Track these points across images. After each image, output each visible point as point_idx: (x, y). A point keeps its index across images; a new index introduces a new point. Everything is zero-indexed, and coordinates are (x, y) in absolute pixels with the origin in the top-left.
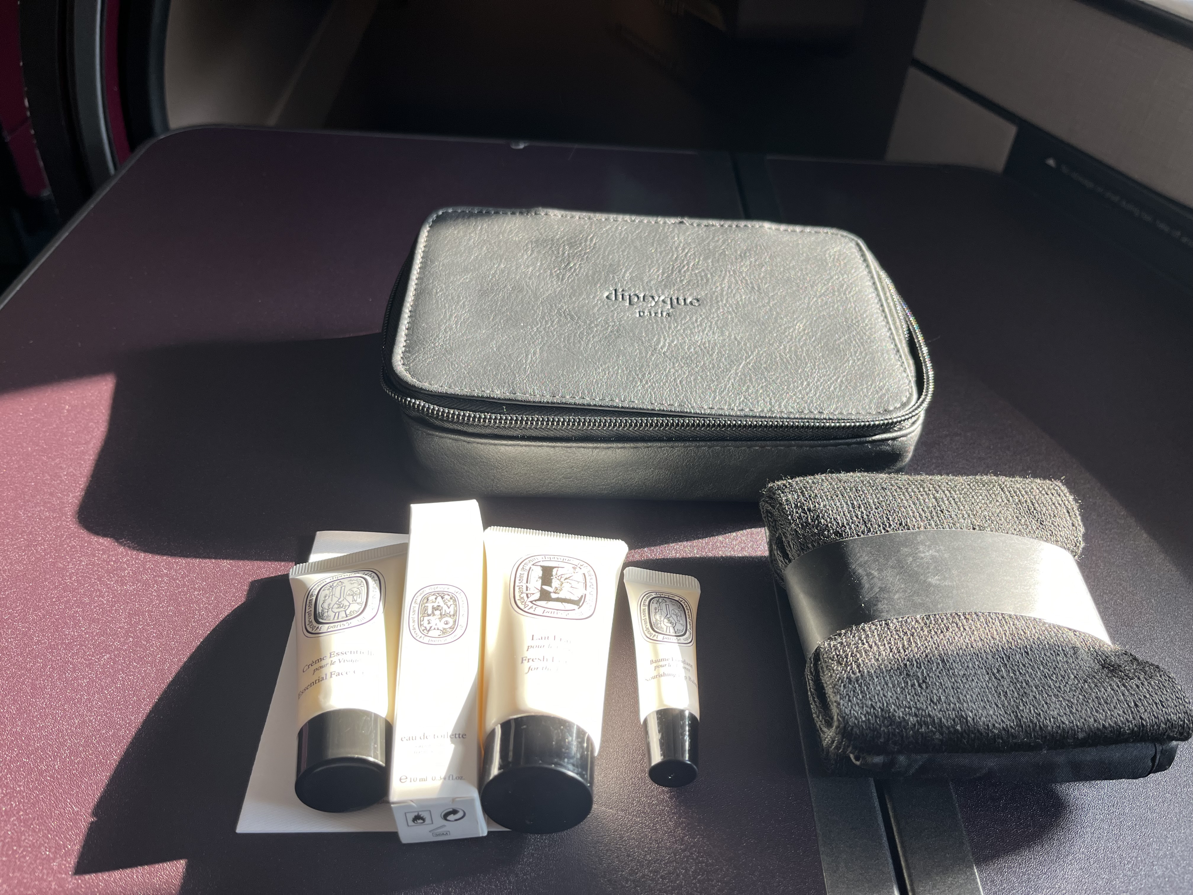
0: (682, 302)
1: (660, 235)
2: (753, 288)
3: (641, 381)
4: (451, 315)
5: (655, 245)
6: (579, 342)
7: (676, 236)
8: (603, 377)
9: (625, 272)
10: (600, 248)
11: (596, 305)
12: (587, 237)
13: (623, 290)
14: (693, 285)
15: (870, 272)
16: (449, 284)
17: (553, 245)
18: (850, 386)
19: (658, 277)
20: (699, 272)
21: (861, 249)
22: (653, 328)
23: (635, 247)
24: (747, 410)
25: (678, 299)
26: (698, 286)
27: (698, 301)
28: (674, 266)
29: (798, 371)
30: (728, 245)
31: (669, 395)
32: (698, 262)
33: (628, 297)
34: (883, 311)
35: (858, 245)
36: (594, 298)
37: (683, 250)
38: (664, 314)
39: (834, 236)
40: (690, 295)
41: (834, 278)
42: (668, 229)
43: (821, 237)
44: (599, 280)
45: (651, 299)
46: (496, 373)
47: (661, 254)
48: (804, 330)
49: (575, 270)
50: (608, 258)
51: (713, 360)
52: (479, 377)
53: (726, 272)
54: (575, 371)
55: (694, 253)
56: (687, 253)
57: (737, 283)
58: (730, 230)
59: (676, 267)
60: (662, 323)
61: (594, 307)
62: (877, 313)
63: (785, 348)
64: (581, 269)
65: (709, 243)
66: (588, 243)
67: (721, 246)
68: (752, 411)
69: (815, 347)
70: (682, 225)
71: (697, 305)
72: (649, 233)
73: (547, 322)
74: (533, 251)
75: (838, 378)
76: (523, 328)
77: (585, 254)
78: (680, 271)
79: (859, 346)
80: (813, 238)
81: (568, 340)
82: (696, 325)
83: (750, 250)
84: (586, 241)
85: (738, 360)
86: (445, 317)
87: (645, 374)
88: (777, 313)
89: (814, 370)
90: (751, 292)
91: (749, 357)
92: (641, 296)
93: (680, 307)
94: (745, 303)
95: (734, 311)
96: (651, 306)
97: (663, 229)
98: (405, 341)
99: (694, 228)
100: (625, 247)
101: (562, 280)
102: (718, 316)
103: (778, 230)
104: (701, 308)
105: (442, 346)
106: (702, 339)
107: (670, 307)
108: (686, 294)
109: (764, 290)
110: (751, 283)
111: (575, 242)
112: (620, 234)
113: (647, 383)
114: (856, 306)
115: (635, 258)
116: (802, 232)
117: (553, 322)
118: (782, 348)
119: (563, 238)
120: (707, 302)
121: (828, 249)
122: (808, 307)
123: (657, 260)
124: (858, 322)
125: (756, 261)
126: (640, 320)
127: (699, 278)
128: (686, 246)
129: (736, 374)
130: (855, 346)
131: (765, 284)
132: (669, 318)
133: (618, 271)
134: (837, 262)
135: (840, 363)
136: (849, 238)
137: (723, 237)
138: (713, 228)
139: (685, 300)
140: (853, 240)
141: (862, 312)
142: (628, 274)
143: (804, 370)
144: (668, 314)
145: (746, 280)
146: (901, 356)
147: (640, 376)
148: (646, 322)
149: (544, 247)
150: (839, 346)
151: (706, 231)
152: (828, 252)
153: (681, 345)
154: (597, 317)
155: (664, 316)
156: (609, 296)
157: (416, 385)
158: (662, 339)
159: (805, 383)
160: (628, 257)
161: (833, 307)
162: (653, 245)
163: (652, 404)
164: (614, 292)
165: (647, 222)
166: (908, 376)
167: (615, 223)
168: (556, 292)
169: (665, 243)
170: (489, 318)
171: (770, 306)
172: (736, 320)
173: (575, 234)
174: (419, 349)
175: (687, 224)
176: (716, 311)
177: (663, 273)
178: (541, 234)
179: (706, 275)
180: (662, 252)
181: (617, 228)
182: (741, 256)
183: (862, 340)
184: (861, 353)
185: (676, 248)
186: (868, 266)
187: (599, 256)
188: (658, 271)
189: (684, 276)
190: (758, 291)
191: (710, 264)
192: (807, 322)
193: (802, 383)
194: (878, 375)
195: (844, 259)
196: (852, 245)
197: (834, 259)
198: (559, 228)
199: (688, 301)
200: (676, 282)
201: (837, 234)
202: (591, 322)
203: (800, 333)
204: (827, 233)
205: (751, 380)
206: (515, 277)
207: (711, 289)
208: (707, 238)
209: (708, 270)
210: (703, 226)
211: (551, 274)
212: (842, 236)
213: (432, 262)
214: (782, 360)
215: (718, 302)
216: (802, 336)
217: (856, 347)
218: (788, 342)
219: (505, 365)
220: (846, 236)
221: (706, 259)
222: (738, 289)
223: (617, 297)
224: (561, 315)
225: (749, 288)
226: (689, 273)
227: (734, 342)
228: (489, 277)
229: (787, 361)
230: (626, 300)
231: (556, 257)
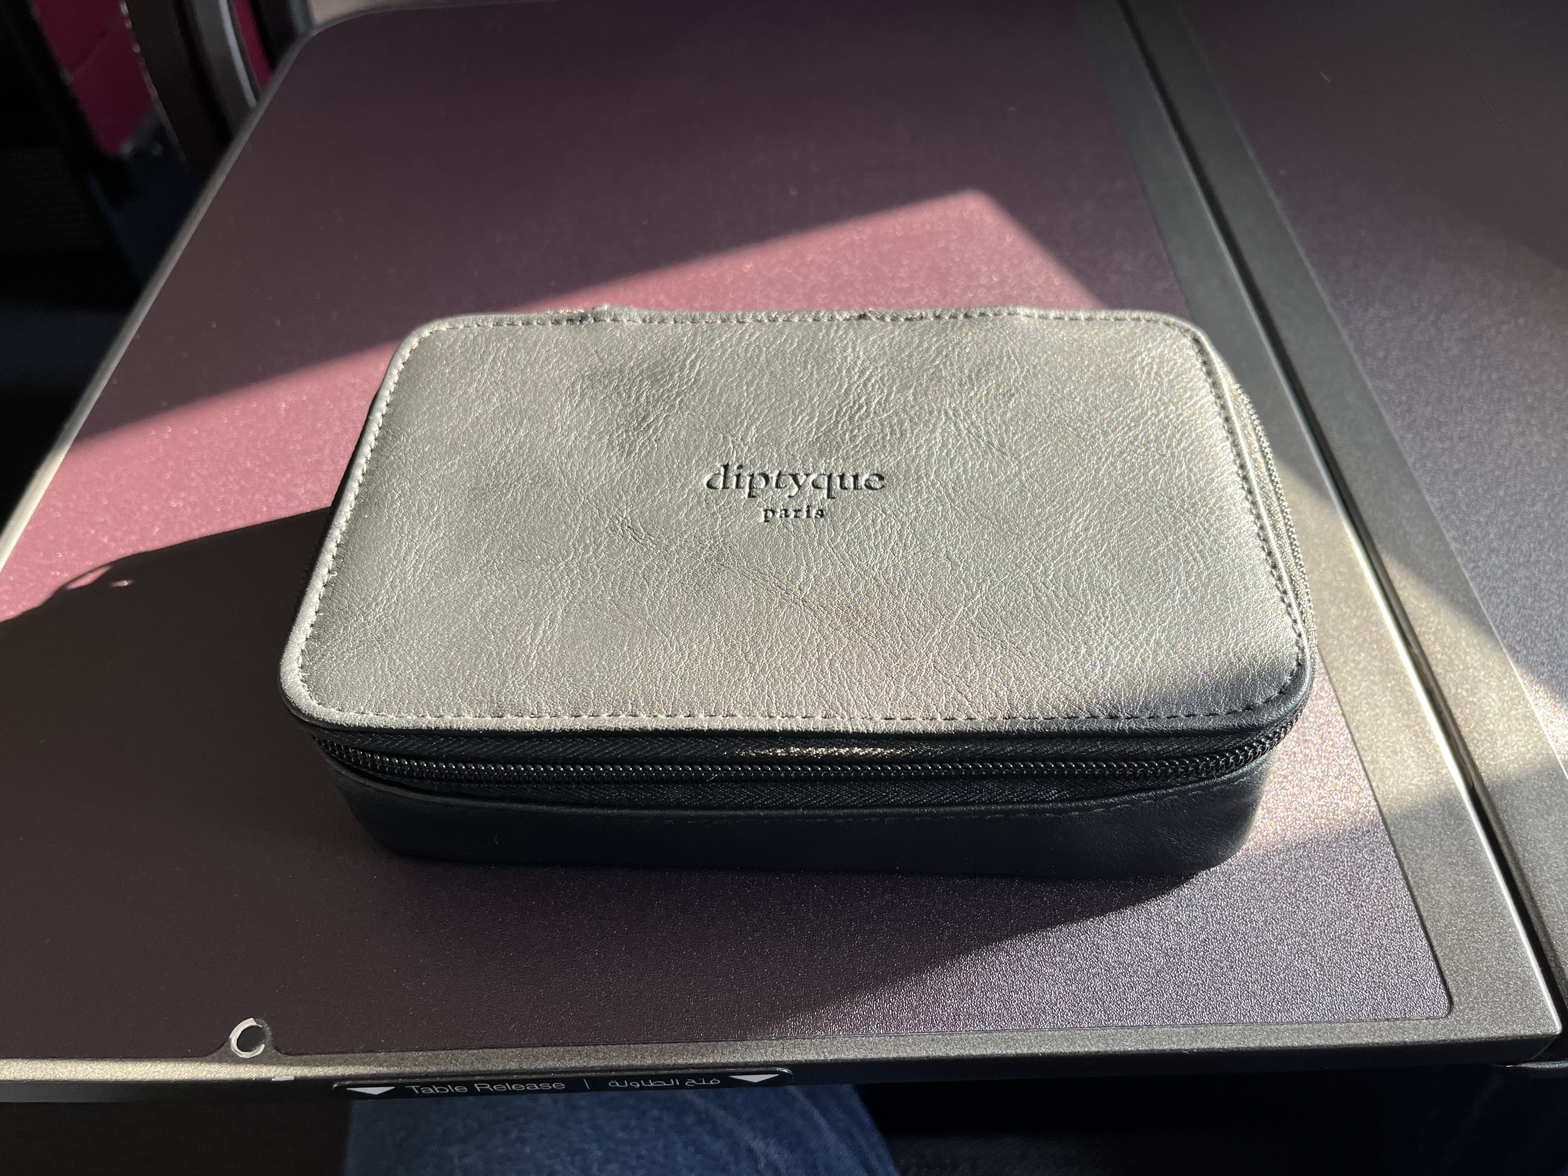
0: (849, 482)
1: (820, 346)
2: (990, 443)
3: (752, 669)
4: (410, 549)
5: (809, 366)
6: (642, 587)
7: (850, 344)
8: (678, 663)
9: (748, 428)
10: (706, 382)
11: (686, 502)
12: (685, 360)
13: (740, 467)
14: (875, 446)
15: (1219, 397)
16: (417, 481)
17: (622, 381)
18: (1176, 653)
19: (809, 433)
20: (889, 417)
21: (1202, 351)
22: (788, 546)
23: (772, 373)
24: (962, 718)
25: (842, 477)
26: (884, 447)
27: (881, 478)
28: (841, 409)
29: (1068, 623)
30: (947, 356)
31: (805, 696)
32: (888, 396)
33: (748, 478)
34: (1245, 478)
35: (1196, 341)
36: (683, 487)
37: (862, 372)
38: (813, 512)
39: (1151, 325)
40: (867, 468)
41: (1149, 413)
42: (836, 332)
43: (1125, 329)
44: (697, 448)
45: (791, 481)
46: (470, 675)
47: (818, 385)
48: (1086, 529)
49: (656, 430)
50: (719, 401)
51: (900, 608)
52: (437, 686)
53: (939, 412)
54: (624, 656)
55: (882, 379)
56: (869, 379)
57: (960, 435)
58: (953, 326)
59: (844, 410)
60: (806, 533)
61: (680, 508)
62: (1234, 482)
63: (1045, 573)
64: (667, 426)
65: (910, 356)
66: (686, 371)
67: (934, 361)
68: (971, 719)
69: (1105, 567)
70: (864, 321)
71: (878, 486)
72: (801, 344)
73: (586, 548)
74: (582, 396)
75: (1151, 635)
76: (538, 564)
77: (678, 394)
78: (851, 418)
79: (1195, 559)
80: (1111, 332)
81: (622, 584)
82: (872, 532)
83: (989, 363)
84: (682, 369)
85: (951, 605)
86: (397, 552)
87: (761, 651)
88: (1035, 495)
89: (1103, 620)
90: (985, 452)
91: (974, 595)
92: (774, 476)
93: (845, 493)
94: (972, 477)
95: (949, 495)
96: (790, 497)
97: (828, 333)
98: (316, 612)
99: (886, 326)
100: (754, 375)
101: (629, 454)
102: (917, 509)
103: (1044, 318)
104: (885, 494)
105: (379, 620)
106: (881, 562)
107: (825, 496)
108: (860, 466)
109: (1010, 448)
110: (987, 433)
111: (663, 372)
112: (746, 350)
113: (763, 670)
114: (1191, 470)
115: (770, 398)
116: (1089, 319)
117: (598, 546)
118: (1039, 571)
119: (640, 365)
120: (898, 479)
121: (1139, 353)
122: (1095, 478)
123: (811, 398)
124: (1194, 505)
125: (998, 386)
126: (764, 529)
127: (888, 430)
128: (867, 364)
129: (944, 636)
130: (1186, 562)
131: (1014, 434)
132: (822, 520)
133: (736, 426)
134: (1155, 379)
135: (1156, 600)
136: (1180, 328)
137: (937, 341)
138: (922, 323)
139: (856, 477)
140: (1188, 330)
141: (1202, 483)
142: (753, 429)
143: (1081, 620)
144: (821, 513)
145: (977, 428)
146: (1280, 579)
147: (751, 656)
148: (775, 533)
149: (605, 387)
150: (1156, 561)
151: (907, 330)
152: (1139, 359)
153: (839, 578)
154: (684, 529)
155: (813, 516)
156: (713, 482)
157: (315, 715)
158: (803, 568)
159: (1083, 651)
160: (758, 396)
161: (1145, 474)
162: (805, 367)
163: (771, 717)
164: (722, 470)
165: (800, 320)
166: (1295, 621)
167: (740, 326)
168: (613, 480)
169: (828, 361)
170: (479, 549)
171: (1020, 480)
172: (951, 515)
173: (663, 355)
174: (337, 631)
175: (874, 319)
176: (915, 498)
177: (820, 424)
178: (601, 360)
179: (901, 423)
180: (822, 380)
181: (741, 338)
182: (970, 376)
183: (1201, 547)
184: (1199, 574)
185: (849, 371)
186: (1215, 385)
187: (703, 397)
188: (811, 420)
189: (860, 427)
190: (999, 450)
191: (911, 398)
192: (1092, 512)
193: (1076, 652)
194: (1234, 624)
195: (1169, 373)
196: (1187, 341)
197: (1149, 373)
198: (635, 345)
199: (862, 482)
200: (843, 441)
201: (1156, 322)
202: (671, 542)
203: (1077, 536)
204: (1138, 319)
205: (972, 650)
206: (542, 456)
207: (909, 451)
208: (908, 345)
209: (904, 411)
210: (902, 320)
211: (610, 442)
212: (1167, 324)
213: (396, 437)
214: (1038, 598)
215: (920, 477)
216: (1081, 544)
217: (1189, 563)
218: (1054, 558)
219: (491, 653)
220: (1174, 324)
221: (905, 387)
222: (960, 448)
223: (728, 481)
224: (615, 530)
225: (983, 446)
226: (869, 421)
227: (944, 564)
228: (493, 459)
229: (1049, 600)
230: (743, 488)
231: (625, 406)
